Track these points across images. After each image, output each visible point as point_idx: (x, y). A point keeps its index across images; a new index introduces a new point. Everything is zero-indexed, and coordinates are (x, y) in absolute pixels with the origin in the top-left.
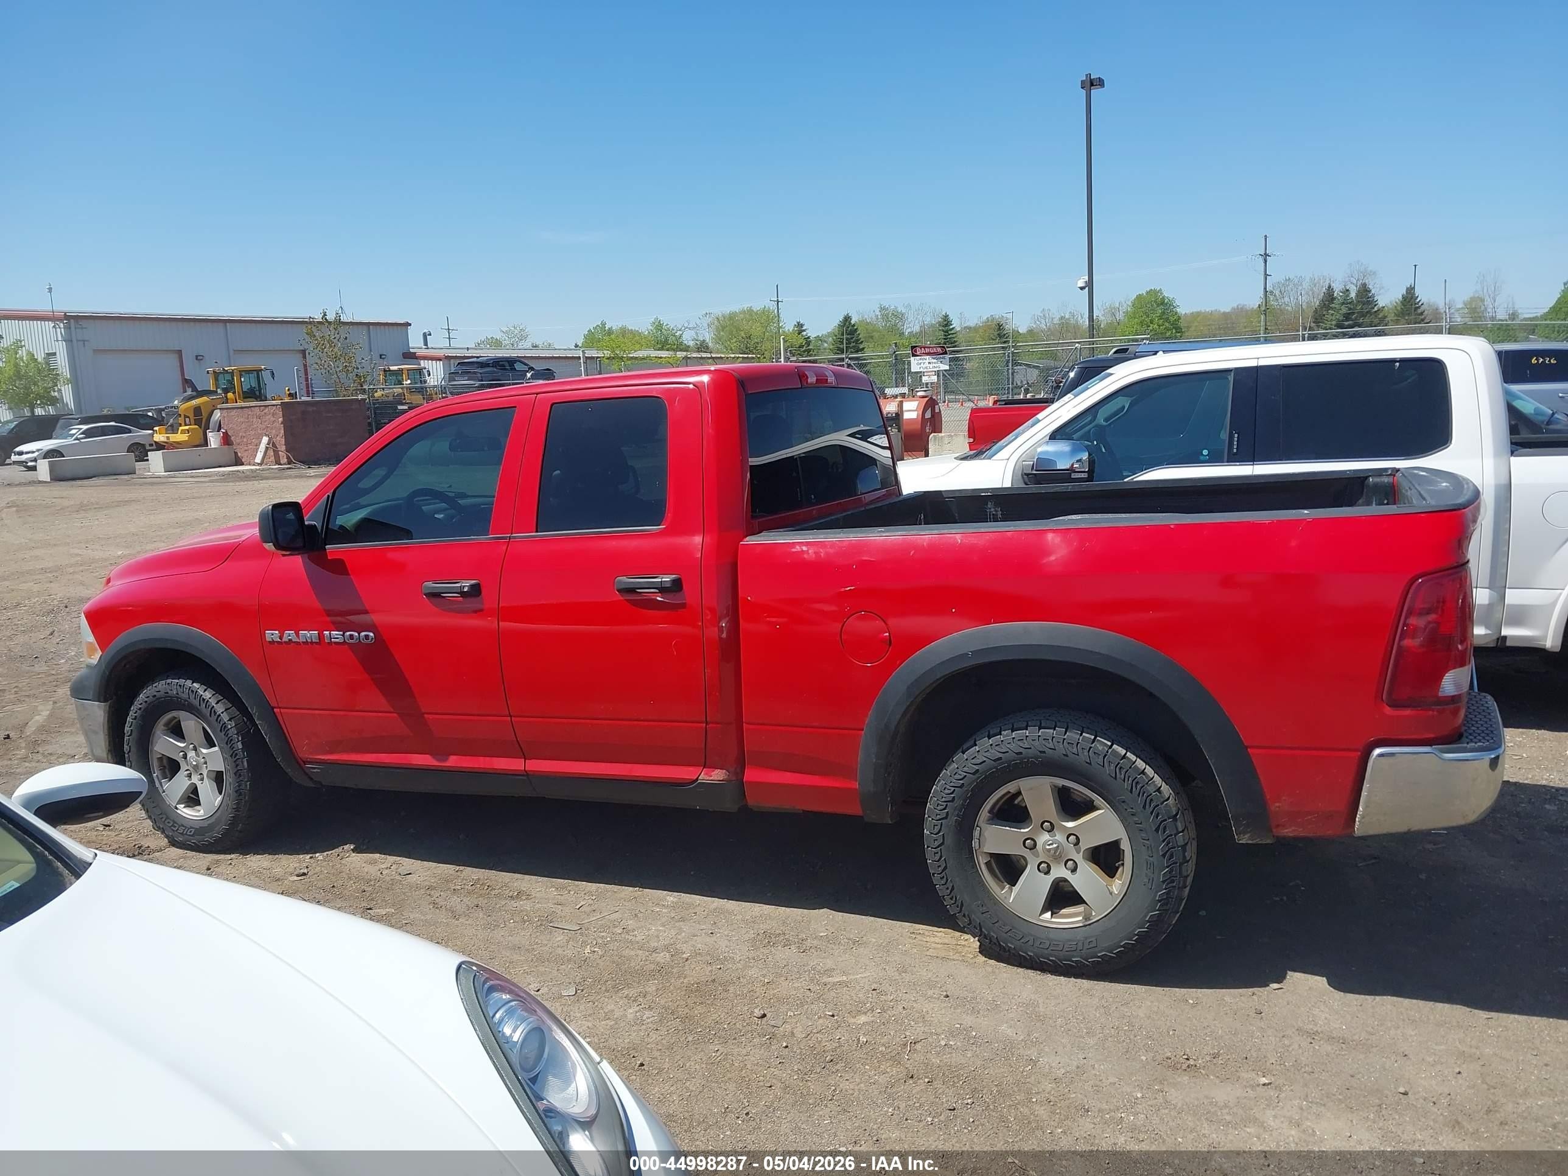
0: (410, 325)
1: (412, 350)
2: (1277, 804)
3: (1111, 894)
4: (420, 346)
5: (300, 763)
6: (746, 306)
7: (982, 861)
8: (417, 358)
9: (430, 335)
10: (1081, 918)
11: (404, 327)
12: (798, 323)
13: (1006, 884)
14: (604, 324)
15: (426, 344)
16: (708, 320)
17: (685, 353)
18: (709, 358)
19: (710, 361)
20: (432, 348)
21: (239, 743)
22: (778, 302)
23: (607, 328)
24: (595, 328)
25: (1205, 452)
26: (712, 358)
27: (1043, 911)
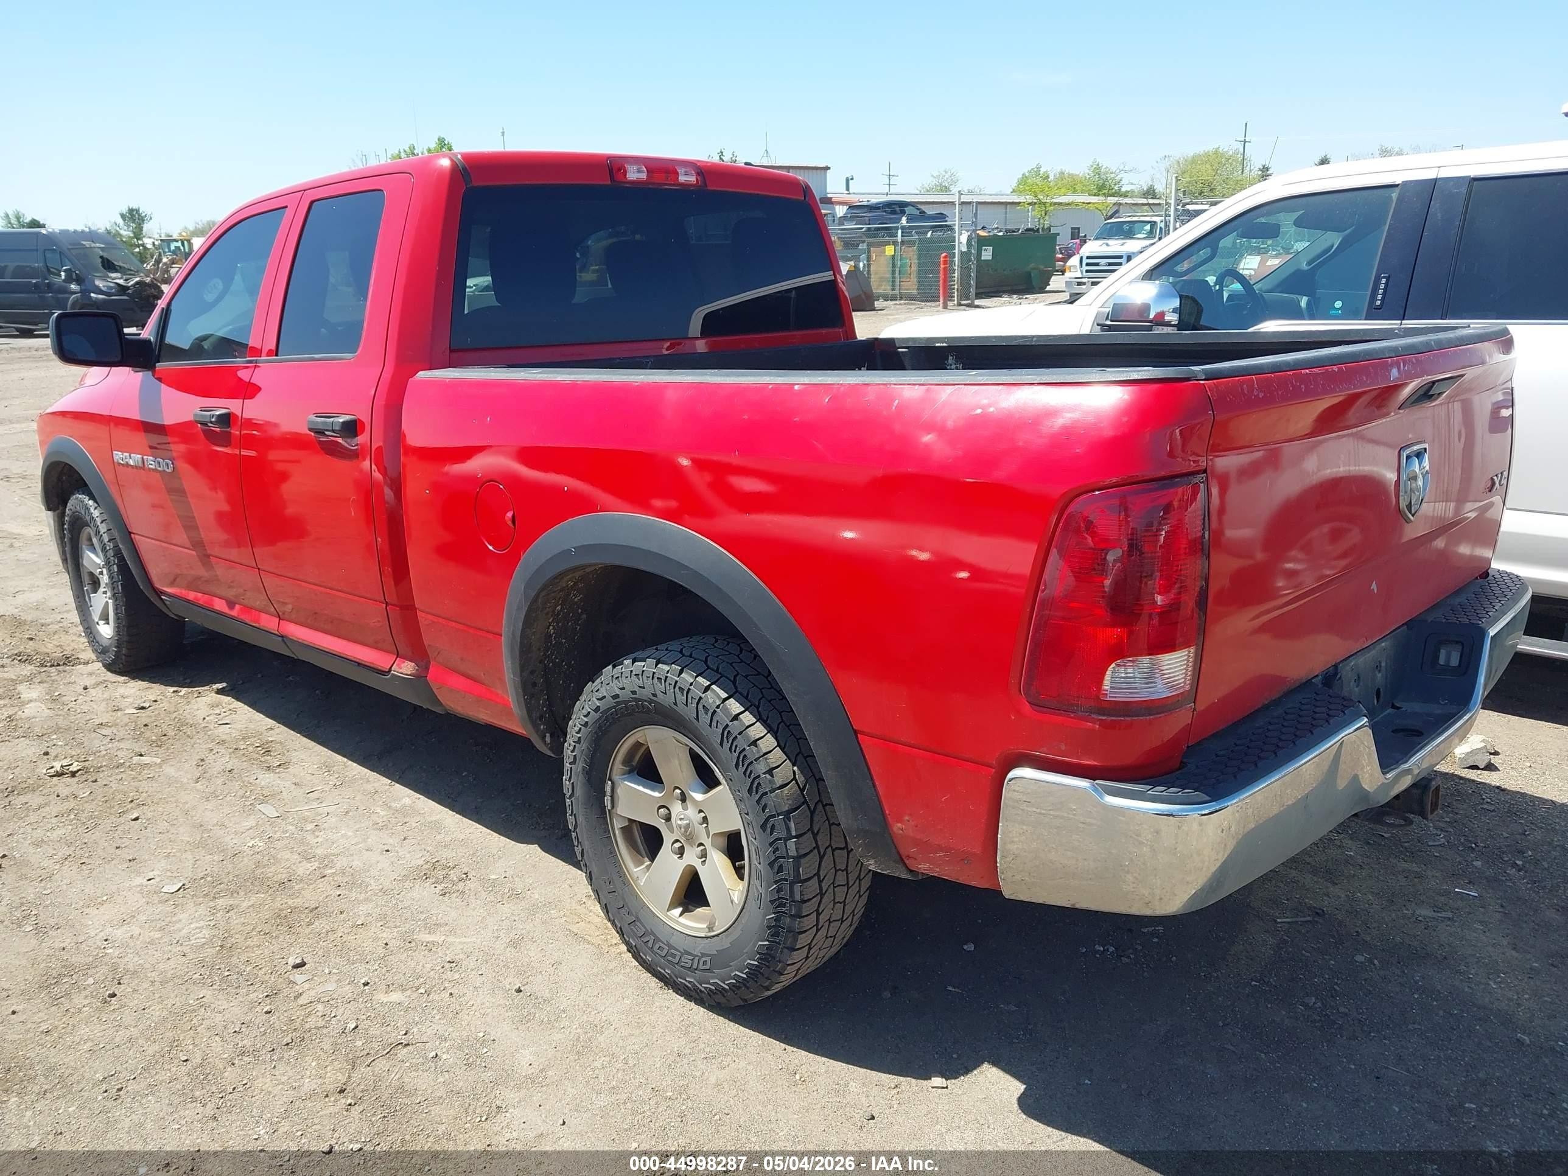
0: (829, 168)
1: (829, 196)
2: (899, 825)
3: (732, 902)
4: (841, 191)
5: (158, 593)
6: (1210, 147)
7: (618, 825)
8: (832, 203)
9: (852, 179)
10: (704, 926)
11: (823, 171)
12: (1264, 167)
13: (646, 859)
14: (1039, 168)
15: (848, 189)
16: (1166, 163)
17: (1116, 199)
18: (1143, 204)
19: (1146, 207)
20: (854, 194)
21: (115, 566)
22: (1245, 142)
23: (1041, 173)
24: (1030, 172)
25: (1338, 304)
26: (1148, 204)
27: (672, 906)
